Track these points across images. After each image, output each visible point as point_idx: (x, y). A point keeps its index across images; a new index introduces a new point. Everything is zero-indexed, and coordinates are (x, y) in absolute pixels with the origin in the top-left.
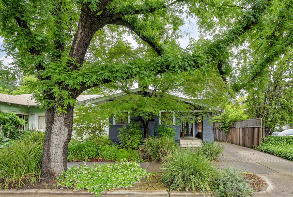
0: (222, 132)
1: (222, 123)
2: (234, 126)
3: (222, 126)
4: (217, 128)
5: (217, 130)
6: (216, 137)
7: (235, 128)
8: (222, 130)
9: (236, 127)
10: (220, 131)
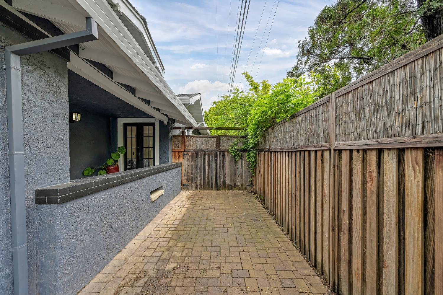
0: (240, 162)
1: (242, 139)
2: (268, 147)
3: (240, 147)
4: (228, 151)
5: (227, 159)
6: (225, 176)
7: (269, 150)
8: (241, 157)
9: (273, 148)
10: (236, 162)
